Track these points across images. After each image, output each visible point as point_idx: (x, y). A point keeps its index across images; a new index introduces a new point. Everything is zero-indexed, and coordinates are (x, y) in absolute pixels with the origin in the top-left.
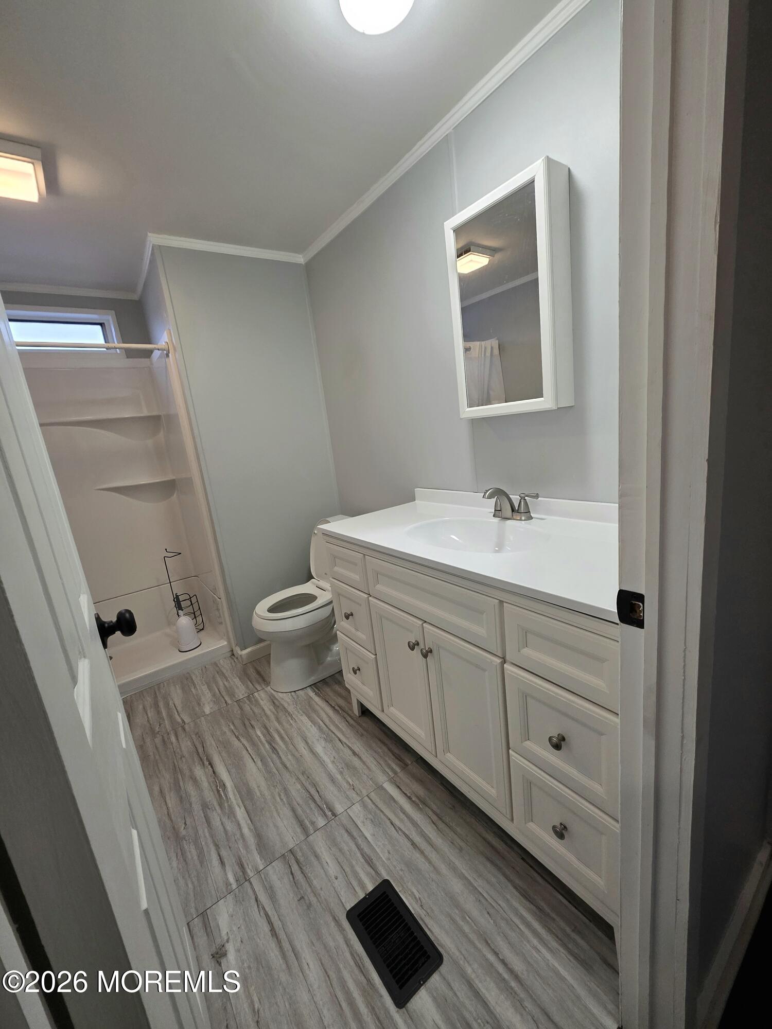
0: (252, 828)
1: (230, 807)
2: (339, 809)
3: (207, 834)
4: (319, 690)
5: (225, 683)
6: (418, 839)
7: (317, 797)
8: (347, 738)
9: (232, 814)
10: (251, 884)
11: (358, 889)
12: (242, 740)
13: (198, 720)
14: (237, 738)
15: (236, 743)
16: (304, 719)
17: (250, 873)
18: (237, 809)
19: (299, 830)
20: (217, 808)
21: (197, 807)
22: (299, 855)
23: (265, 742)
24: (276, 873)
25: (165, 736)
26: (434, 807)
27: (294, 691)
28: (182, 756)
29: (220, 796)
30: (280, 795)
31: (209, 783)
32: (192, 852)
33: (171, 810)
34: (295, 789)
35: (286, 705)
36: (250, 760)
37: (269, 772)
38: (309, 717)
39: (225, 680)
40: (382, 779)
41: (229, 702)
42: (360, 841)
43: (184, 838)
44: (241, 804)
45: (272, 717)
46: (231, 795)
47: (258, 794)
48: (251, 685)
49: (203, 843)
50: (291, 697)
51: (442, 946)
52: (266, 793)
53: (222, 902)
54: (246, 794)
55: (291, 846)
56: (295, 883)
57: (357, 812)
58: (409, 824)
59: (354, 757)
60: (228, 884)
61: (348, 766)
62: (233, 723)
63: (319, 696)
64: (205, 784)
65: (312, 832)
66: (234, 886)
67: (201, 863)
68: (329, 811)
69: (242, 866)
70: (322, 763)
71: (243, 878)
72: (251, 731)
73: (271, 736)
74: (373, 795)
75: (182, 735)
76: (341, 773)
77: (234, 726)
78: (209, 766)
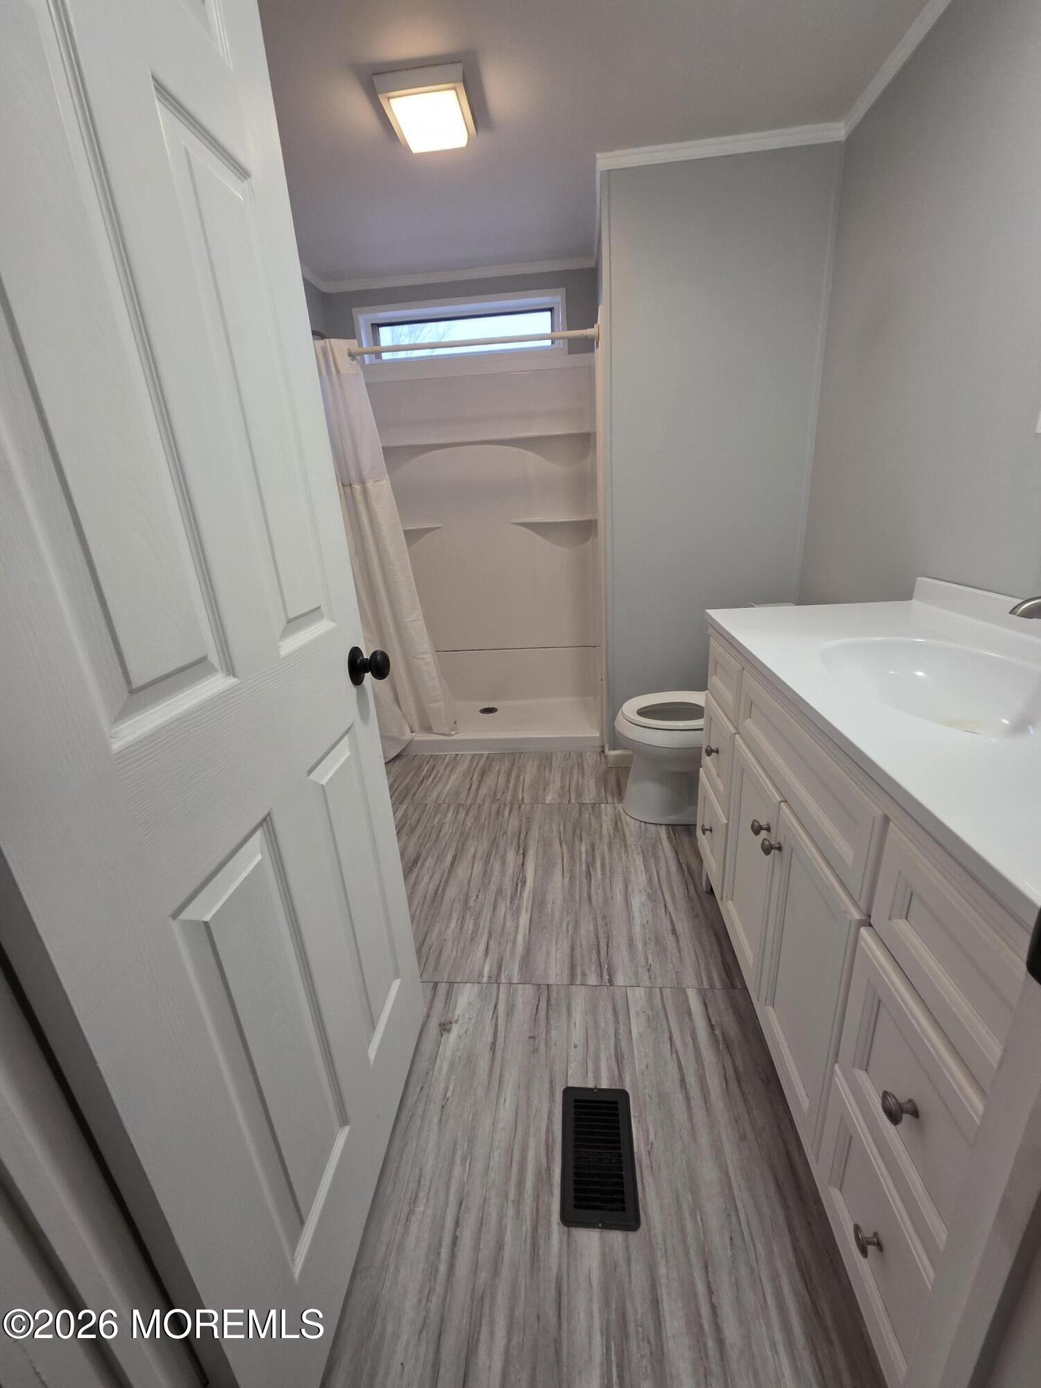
0: (527, 938)
1: (519, 907)
2: (620, 980)
3: (488, 918)
4: (674, 835)
5: (580, 779)
6: (691, 1080)
7: (603, 952)
8: (676, 909)
9: (516, 914)
10: (499, 988)
11: (590, 1074)
12: (564, 846)
13: (535, 805)
14: (561, 842)
15: (557, 846)
16: (639, 860)
17: (503, 979)
18: (524, 912)
19: (566, 972)
20: (509, 899)
21: (493, 888)
22: (554, 995)
23: (584, 861)
24: (524, 995)
25: (502, 805)
26: (739, 1060)
27: (646, 823)
28: (505, 833)
29: (517, 889)
30: (568, 924)
31: (514, 872)
32: (469, 925)
33: (473, 876)
34: (586, 929)
35: (627, 834)
36: (560, 872)
37: (572, 895)
38: (645, 860)
39: (581, 775)
40: (689, 980)
41: (573, 801)
42: (622, 1028)
43: (469, 908)
44: (529, 910)
45: (606, 840)
46: (526, 895)
47: (550, 910)
48: (603, 793)
49: (481, 924)
50: (638, 828)
51: (646, 1215)
52: (557, 914)
53: (468, 985)
54: (539, 903)
55: (551, 982)
56: (535, 1019)
57: (637, 997)
58: (691, 1055)
59: (670, 935)
60: (481, 975)
61: (658, 941)
62: (565, 825)
63: (671, 842)
64: (510, 871)
65: (578, 982)
66: (485, 980)
67: (472, 939)
68: (608, 975)
69: (500, 967)
70: (630, 919)
71: (495, 979)
72: (577, 842)
73: (594, 859)
74: (667, 992)
75: (515, 813)
76: (645, 944)
77: (564, 828)
78: (522, 856)
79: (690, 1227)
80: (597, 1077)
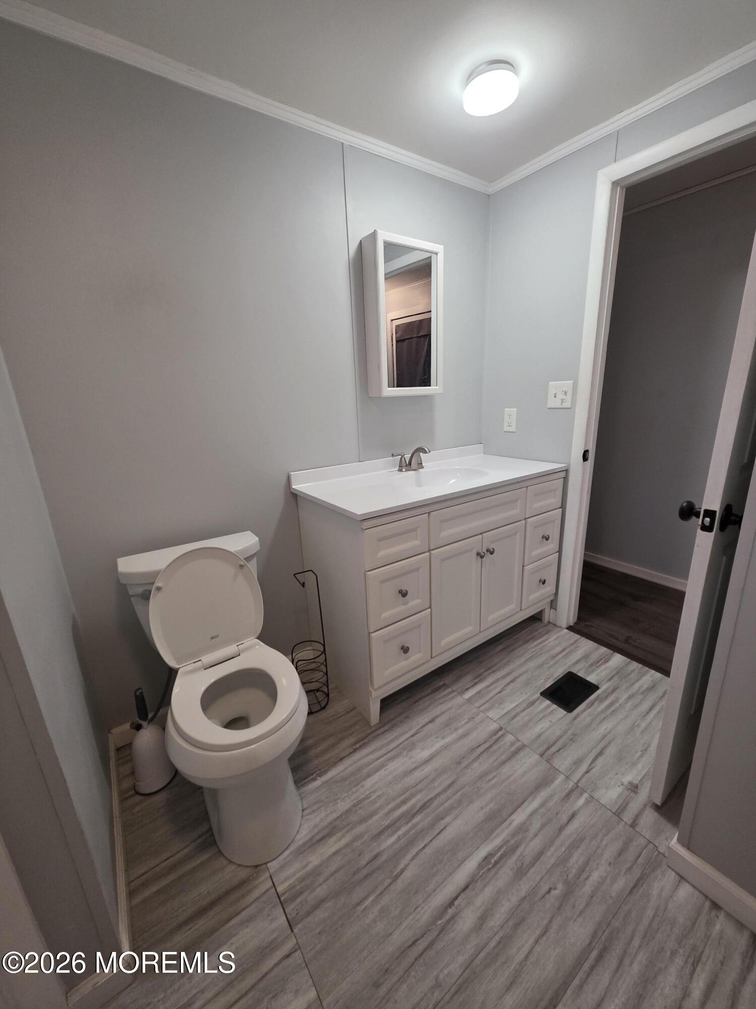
0: (531, 798)
1: (514, 835)
2: (494, 726)
3: (552, 849)
4: (312, 775)
6: (508, 679)
7: (486, 745)
8: (410, 729)
9: (522, 828)
10: (578, 781)
11: (549, 710)
12: (402, 866)
14: (397, 877)
15: (408, 874)
16: (369, 783)
17: (571, 784)
18: (515, 824)
19: (522, 754)
20: (518, 853)
21: (524, 887)
22: (542, 749)
23: (410, 825)
24: (563, 763)
26: (482, 671)
29: (501, 858)
30: (489, 781)
31: (485, 886)
32: (576, 859)
33: (538, 933)
34: (479, 767)
35: (335, 815)
36: (441, 836)
37: (460, 802)
38: (369, 775)
40: (459, 700)
42: (518, 710)
43: (566, 883)
44: (508, 822)
46: (497, 842)
47: (491, 805)
49: (563, 849)
52: (489, 796)
53: (602, 802)
54: (494, 820)
55: (537, 757)
56: (564, 747)
57: (494, 714)
58: (498, 684)
59: (435, 722)
60: (587, 802)
61: (447, 725)
62: (358, 904)
63: (326, 772)
64: (488, 892)
65: (520, 743)
66: (586, 795)
67: (582, 840)
68: (497, 735)
69: (568, 795)
70: (446, 747)
71: (576, 790)
72: (384, 857)
73: (399, 819)
74: (477, 704)
76: (456, 729)
77: (366, 898)
78: (456, 903)
79: (551, 663)
80: (548, 707)
